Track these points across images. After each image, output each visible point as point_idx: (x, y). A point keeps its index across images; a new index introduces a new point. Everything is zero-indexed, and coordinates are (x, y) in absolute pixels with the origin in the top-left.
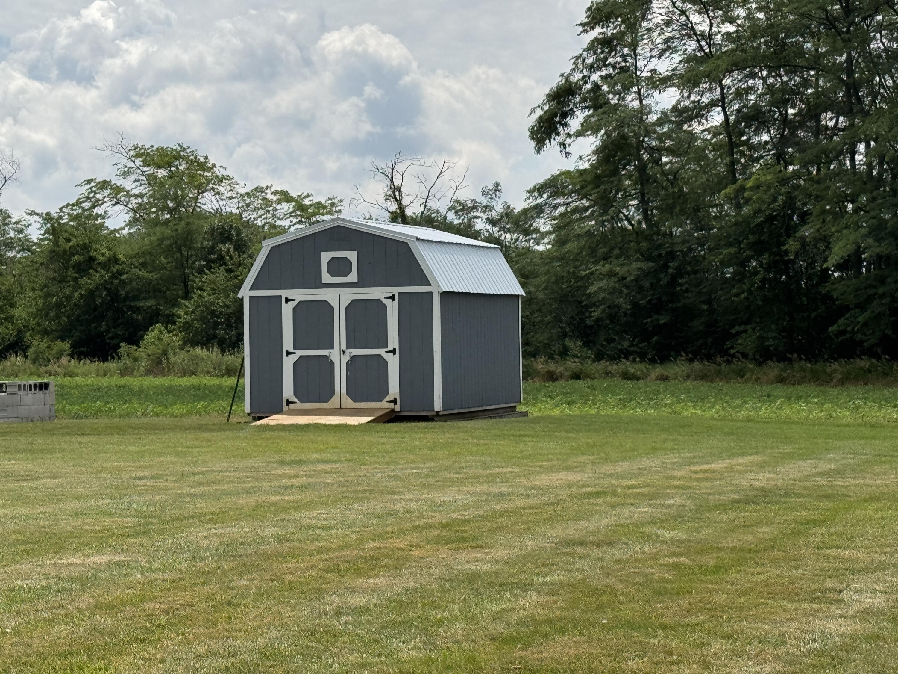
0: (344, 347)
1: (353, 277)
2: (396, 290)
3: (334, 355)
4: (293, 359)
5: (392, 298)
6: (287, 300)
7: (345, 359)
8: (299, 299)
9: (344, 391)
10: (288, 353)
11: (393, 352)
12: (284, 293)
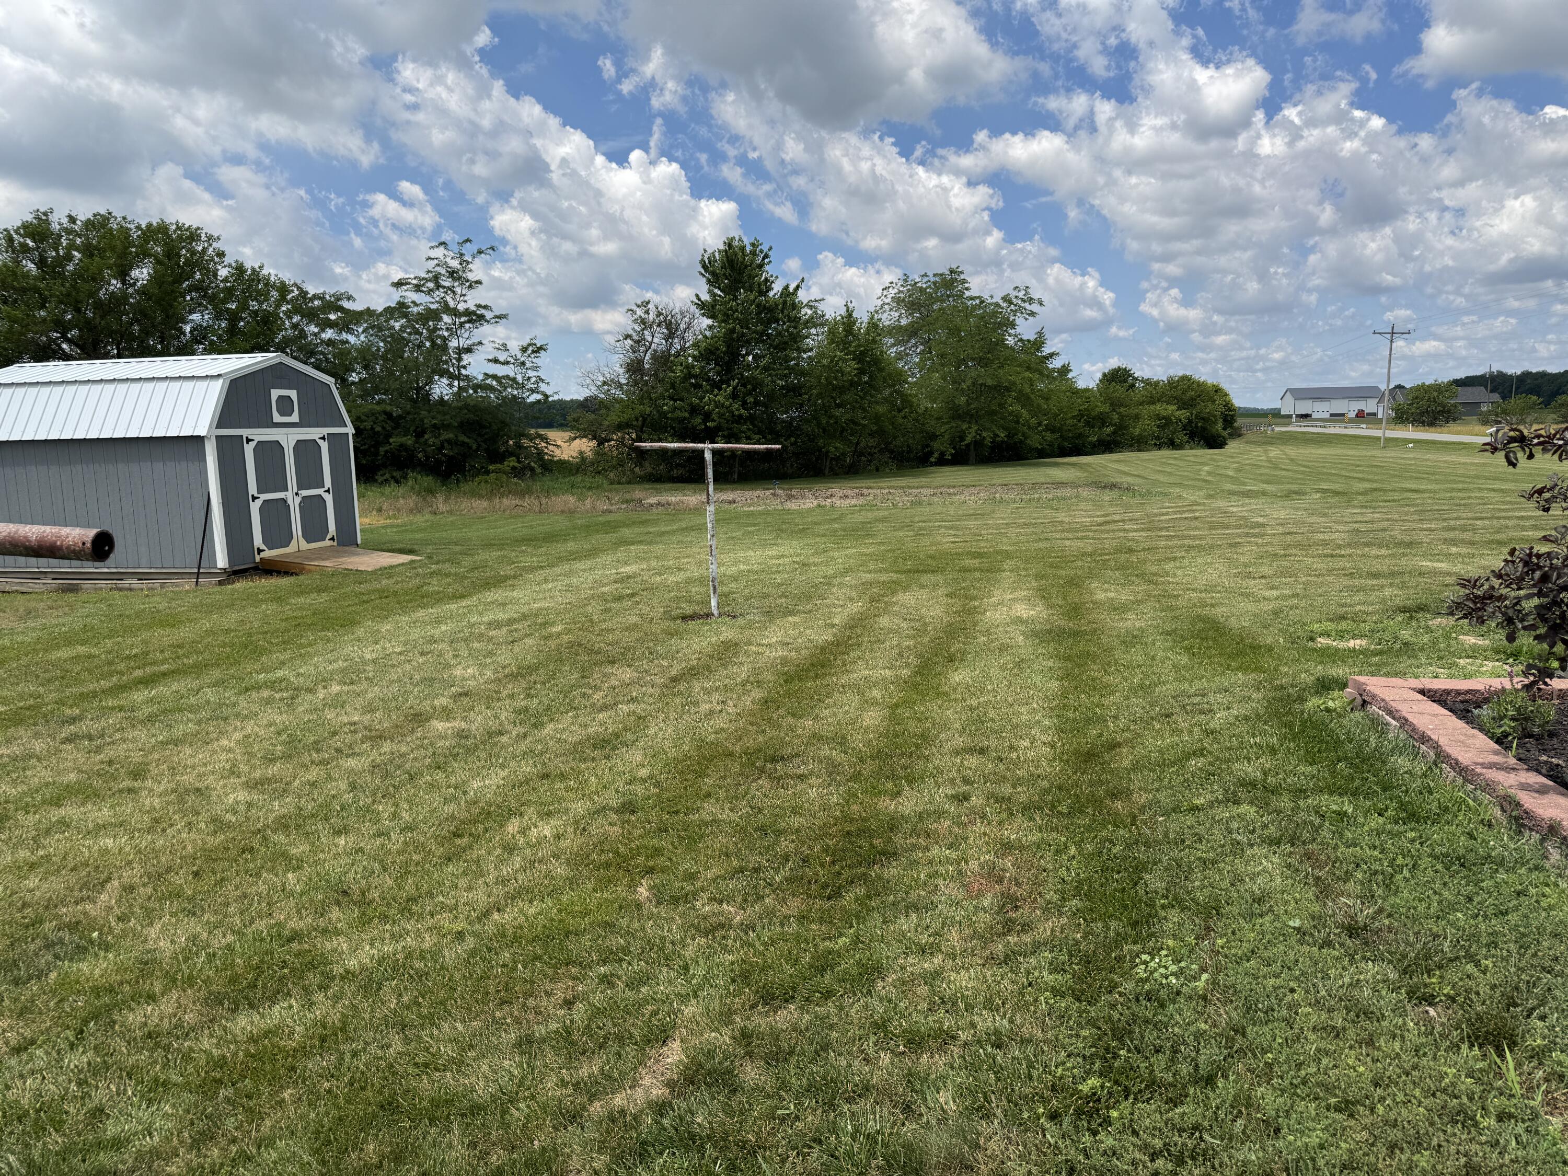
0: (295, 490)
1: (295, 418)
2: (326, 431)
3: (289, 495)
4: (258, 503)
5: (323, 438)
6: (248, 440)
7: (298, 500)
8: (258, 438)
9: (300, 533)
10: (254, 498)
11: (328, 491)
12: (245, 432)
